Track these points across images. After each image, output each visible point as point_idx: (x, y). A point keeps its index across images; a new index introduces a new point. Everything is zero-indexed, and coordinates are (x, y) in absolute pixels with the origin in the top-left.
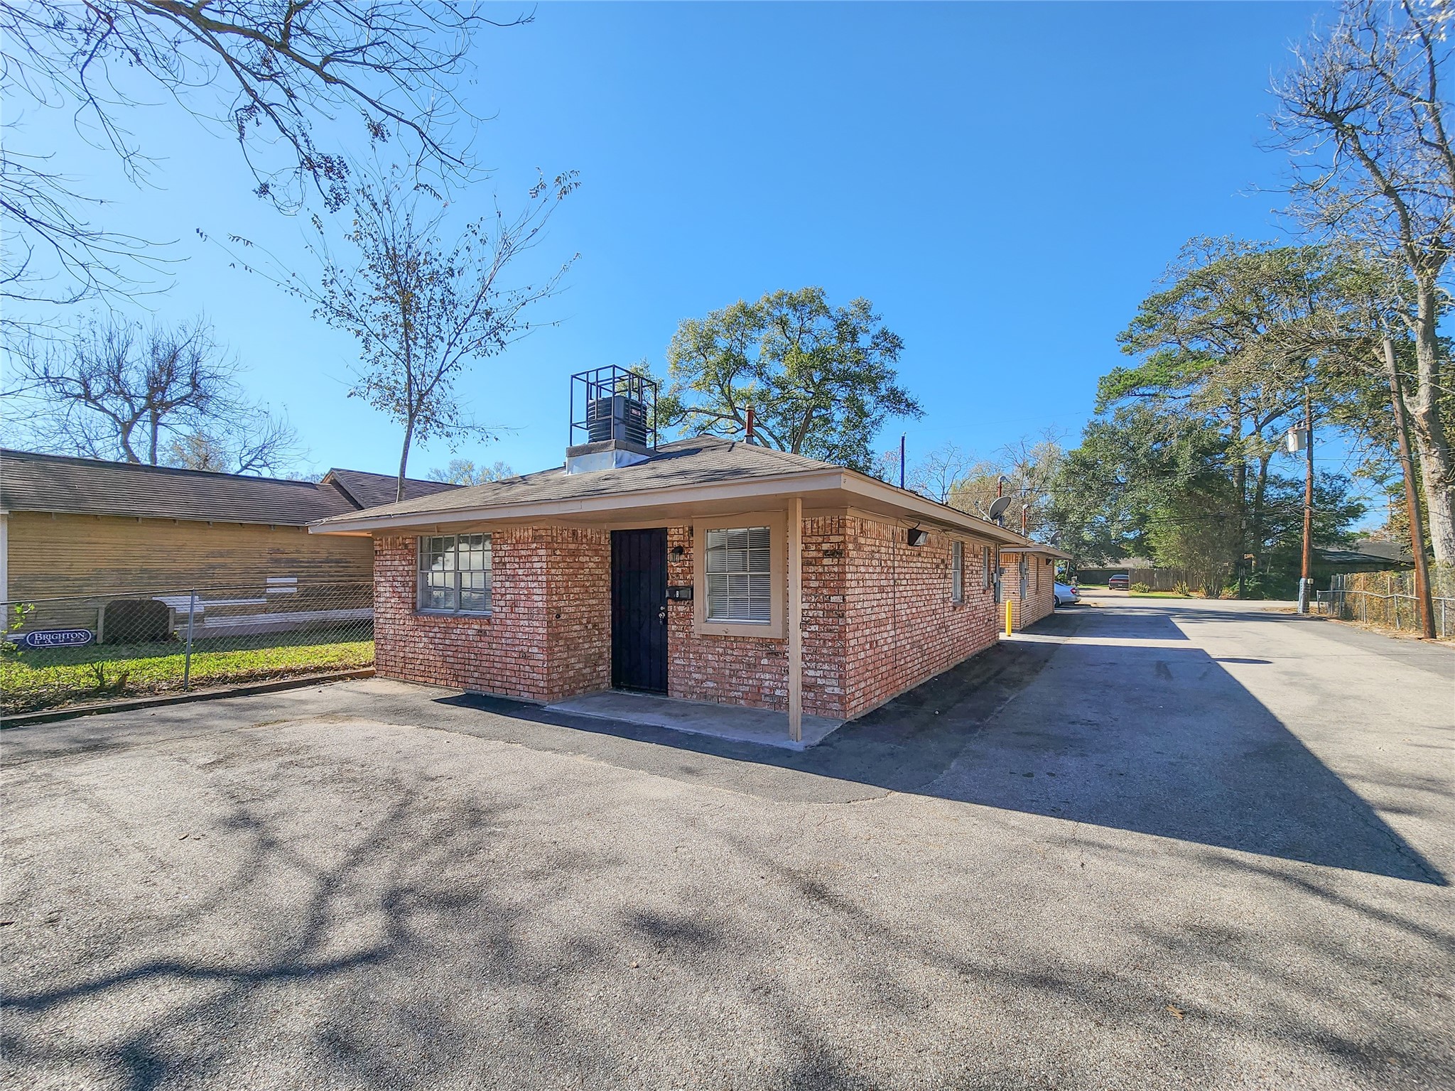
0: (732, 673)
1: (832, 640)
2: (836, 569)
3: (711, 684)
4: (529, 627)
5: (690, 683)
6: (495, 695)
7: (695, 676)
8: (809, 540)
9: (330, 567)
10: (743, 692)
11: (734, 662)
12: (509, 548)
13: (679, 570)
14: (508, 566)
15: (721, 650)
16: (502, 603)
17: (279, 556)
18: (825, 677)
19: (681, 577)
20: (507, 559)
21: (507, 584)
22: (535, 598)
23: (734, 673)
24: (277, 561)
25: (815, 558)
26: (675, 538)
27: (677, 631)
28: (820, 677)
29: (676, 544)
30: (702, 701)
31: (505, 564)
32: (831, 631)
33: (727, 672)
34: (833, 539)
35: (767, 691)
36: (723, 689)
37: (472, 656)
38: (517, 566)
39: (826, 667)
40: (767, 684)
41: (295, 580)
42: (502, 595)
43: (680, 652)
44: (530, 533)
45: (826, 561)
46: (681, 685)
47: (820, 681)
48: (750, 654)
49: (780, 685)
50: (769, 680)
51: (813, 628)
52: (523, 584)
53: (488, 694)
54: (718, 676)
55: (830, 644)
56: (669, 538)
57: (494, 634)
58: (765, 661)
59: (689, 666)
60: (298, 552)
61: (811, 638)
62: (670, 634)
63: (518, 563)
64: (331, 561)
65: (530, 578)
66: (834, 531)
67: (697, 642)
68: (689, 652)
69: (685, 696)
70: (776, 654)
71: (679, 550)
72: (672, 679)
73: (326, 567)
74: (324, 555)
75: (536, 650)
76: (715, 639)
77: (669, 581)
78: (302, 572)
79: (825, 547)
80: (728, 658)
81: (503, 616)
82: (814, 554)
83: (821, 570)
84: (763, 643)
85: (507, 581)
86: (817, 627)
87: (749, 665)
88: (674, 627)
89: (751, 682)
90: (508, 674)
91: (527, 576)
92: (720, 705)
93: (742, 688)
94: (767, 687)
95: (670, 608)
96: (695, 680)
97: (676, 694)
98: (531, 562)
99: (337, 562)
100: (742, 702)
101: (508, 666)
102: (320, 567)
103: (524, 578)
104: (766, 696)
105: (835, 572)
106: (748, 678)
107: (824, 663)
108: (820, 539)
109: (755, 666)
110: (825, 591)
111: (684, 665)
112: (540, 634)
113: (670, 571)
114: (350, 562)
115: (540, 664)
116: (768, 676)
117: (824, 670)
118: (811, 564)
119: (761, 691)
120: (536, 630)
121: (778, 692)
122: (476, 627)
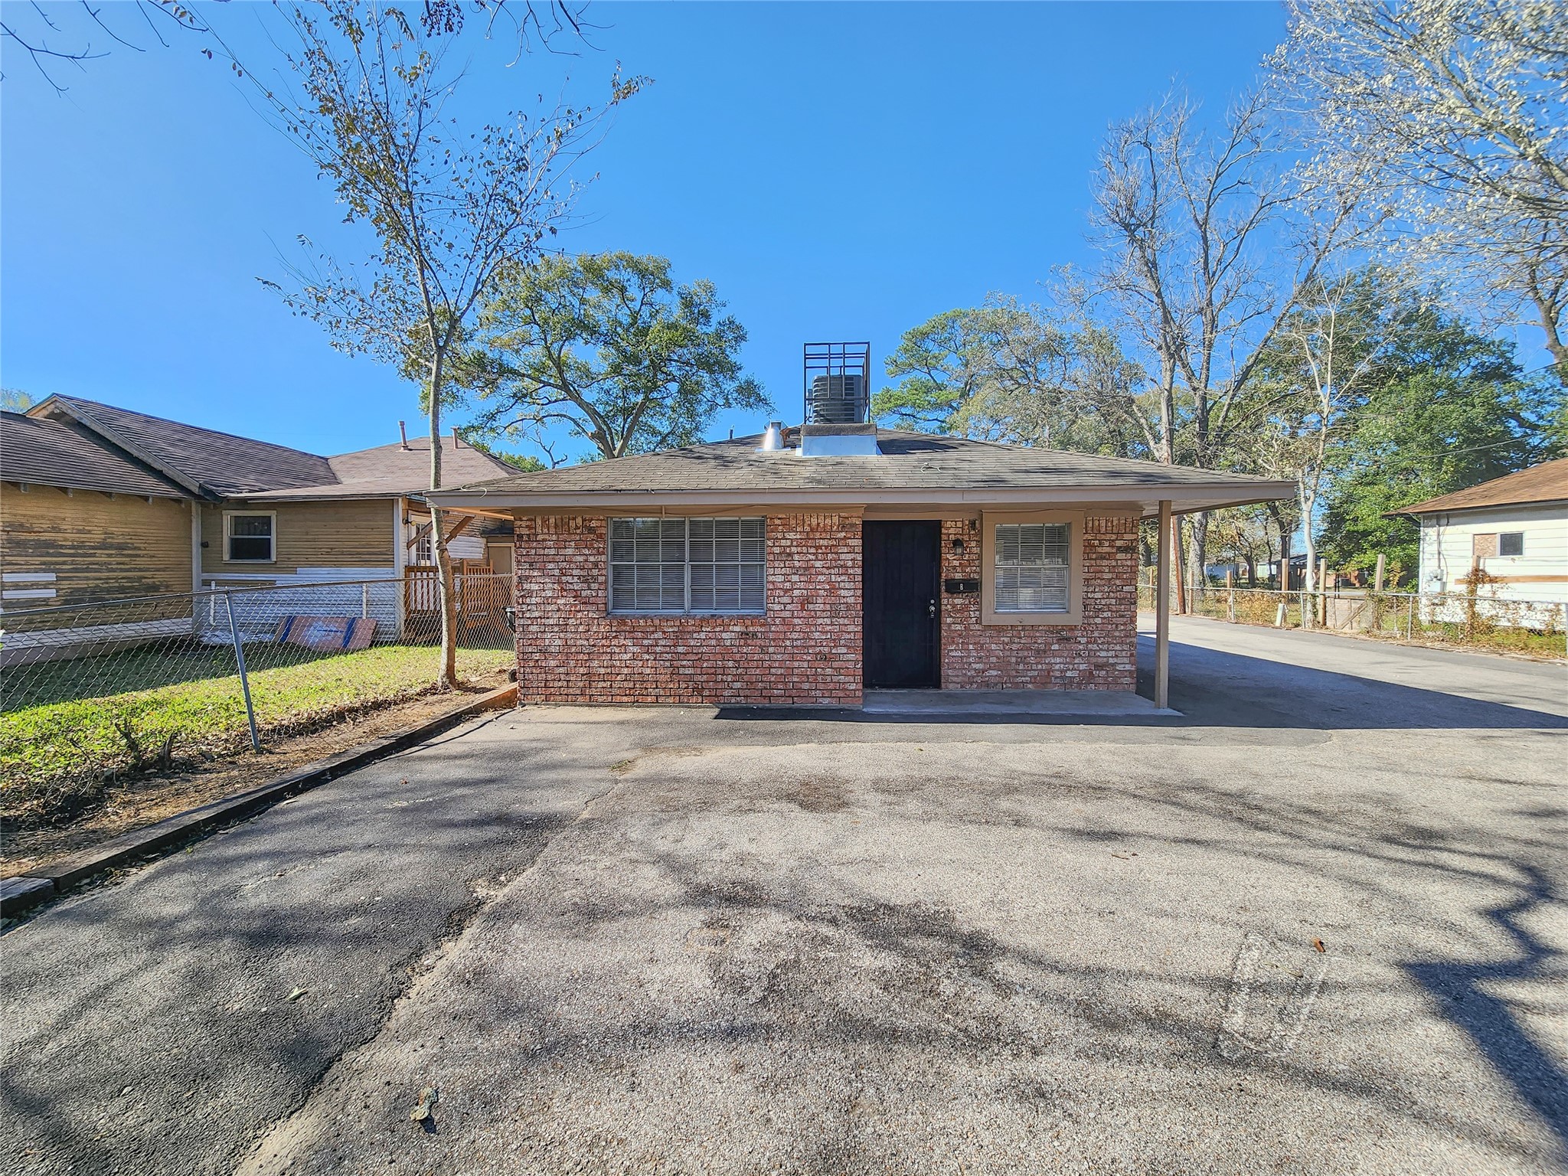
0: (1019, 660)
1: (1125, 624)
2: (1129, 563)
3: (994, 673)
4: (832, 624)
5: (969, 674)
6: (772, 706)
7: (974, 666)
8: (1103, 537)
9: (110, 556)
10: (1030, 677)
11: (1022, 649)
12: (798, 537)
13: (956, 563)
14: (796, 557)
15: (1006, 640)
16: (786, 600)
17: (24, 536)
18: (1116, 656)
19: (959, 569)
20: (794, 550)
21: (795, 578)
22: (843, 593)
23: (1023, 660)
24: (19, 544)
25: (1109, 553)
26: (952, 531)
27: (954, 623)
28: (1112, 657)
29: (952, 537)
30: (984, 690)
31: (790, 554)
32: (1123, 616)
33: (1014, 660)
34: (1126, 537)
35: (1058, 674)
36: (1009, 676)
37: (730, 664)
38: (814, 557)
39: (1118, 647)
40: (1057, 667)
41: (52, 577)
42: (786, 591)
43: (958, 644)
44: (836, 520)
45: (1119, 556)
46: (957, 676)
47: (1111, 661)
48: (1039, 641)
49: (1071, 667)
50: (1060, 663)
51: (1105, 615)
52: (821, 578)
53: (760, 706)
54: (1002, 664)
55: (1122, 627)
56: (944, 531)
57: (771, 635)
58: (1056, 647)
59: (969, 657)
60: (55, 529)
61: (1103, 624)
62: (944, 627)
63: (814, 554)
64: (111, 547)
65: (833, 571)
66: (1127, 530)
67: (979, 633)
68: (968, 644)
69: (962, 687)
70: (1067, 639)
71: (957, 543)
72: (945, 671)
73: (102, 556)
74: (97, 536)
75: (844, 650)
76: (1000, 629)
77: (944, 575)
78: (64, 563)
79: (1119, 543)
80: (1015, 647)
81: (788, 614)
82: (1108, 550)
83: (1114, 564)
84: (1054, 630)
85: (795, 574)
86: (1110, 613)
87: (1038, 651)
88: (949, 620)
89: (1040, 667)
90: (795, 680)
91: (828, 568)
92: (1005, 691)
93: (1029, 674)
94: (1058, 670)
95: (944, 601)
96: (975, 670)
97: (951, 686)
98: (836, 553)
99: (120, 547)
100: (1030, 686)
101: (796, 671)
102: (93, 555)
103: (825, 571)
104: (1056, 678)
105: (1128, 566)
106: (1037, 664)
107: (1116, 644)
108: (1114, 537)
109: (1045, 651)
110: (1118, 582)
111: (961, 657)
112: (849, 633)
113: (945, 563)
114: (139, 549)
115: (851, 665)
116: (1058, 660)
117: (1116, 651)
118: (1104, 558)
119: (1051, 674)
120: (844, 628)
121: (1069, 674)
122: (737, 629)
